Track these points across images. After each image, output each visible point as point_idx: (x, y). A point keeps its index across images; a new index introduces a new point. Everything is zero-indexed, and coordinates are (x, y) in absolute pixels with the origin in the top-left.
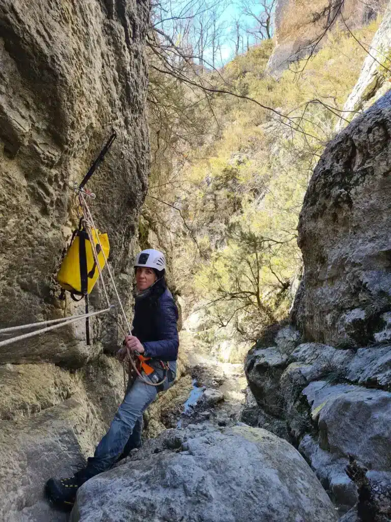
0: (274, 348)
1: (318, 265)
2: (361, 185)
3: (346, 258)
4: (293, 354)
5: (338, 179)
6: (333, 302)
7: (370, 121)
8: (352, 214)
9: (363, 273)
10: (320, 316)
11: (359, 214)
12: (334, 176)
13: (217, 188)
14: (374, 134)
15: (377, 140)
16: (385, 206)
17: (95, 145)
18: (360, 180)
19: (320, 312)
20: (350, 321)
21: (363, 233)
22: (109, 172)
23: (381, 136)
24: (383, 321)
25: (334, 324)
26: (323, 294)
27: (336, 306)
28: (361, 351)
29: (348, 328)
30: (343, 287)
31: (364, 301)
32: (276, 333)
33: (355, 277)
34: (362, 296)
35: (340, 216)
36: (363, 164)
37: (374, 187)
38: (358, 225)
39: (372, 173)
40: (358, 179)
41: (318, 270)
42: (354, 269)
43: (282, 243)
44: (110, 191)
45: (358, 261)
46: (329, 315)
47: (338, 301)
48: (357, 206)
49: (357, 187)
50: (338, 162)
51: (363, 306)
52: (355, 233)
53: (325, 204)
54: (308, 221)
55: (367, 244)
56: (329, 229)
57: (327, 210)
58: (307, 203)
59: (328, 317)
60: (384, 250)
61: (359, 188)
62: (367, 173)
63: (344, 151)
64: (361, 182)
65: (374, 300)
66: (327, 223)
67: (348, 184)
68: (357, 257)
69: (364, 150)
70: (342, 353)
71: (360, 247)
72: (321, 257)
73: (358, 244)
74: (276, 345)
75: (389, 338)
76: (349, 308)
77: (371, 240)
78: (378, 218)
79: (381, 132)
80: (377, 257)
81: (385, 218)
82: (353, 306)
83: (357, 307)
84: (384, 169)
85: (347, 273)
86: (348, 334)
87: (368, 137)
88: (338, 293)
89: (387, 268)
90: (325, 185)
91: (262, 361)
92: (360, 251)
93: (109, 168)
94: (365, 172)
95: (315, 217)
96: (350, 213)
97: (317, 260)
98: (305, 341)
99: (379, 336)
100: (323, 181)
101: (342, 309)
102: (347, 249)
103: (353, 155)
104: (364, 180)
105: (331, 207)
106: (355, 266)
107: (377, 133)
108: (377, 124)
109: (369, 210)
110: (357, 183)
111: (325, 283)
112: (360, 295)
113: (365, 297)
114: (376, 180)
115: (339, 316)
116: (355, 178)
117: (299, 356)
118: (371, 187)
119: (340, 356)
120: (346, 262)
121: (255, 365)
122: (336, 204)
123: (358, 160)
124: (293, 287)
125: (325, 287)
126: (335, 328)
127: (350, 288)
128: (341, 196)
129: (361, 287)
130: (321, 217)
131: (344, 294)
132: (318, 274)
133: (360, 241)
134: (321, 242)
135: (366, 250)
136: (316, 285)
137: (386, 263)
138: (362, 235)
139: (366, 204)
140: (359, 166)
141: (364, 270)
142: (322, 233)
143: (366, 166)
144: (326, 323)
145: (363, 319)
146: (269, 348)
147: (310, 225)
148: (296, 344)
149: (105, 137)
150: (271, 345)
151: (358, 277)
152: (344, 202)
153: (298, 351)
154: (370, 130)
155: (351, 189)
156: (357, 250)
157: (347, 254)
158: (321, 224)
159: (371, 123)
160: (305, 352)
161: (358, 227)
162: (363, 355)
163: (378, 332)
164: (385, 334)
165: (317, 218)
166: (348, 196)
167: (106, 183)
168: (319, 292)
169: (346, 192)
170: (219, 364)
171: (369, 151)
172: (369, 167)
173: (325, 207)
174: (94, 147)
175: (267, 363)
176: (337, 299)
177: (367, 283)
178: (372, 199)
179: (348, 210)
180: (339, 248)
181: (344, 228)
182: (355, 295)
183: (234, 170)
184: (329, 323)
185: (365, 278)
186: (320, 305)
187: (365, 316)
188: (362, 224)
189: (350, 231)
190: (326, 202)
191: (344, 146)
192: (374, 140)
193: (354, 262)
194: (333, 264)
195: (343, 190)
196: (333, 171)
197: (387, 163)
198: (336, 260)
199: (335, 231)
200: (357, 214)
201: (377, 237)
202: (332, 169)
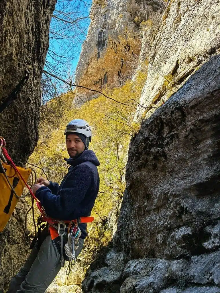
0: (106, 267)
1: (144, 201)
2: (171, 145)
3: (168, 192)
4: (126, 270)
5: (155, 143)
6: (162, 225)
7: (171, 107)
8: (168, 163)
9: (183, 201)
10: (151, 237)
11: (173, 162)
12: (151, 141)
13: (50, 164)
14: (175, 114)
15: (177, 118)
16: (188, 157)
17: (9, 81)
18: (170, 142)
19: (151, 234)
20: (180, 236)
21: (177, 174)
22: (15, 115)
23: (179, 116)
24: (207, 232)
25: (165, 241)
26: (151, 219)
27: (166, 228)
28: (195, 259)
29: (179, 242)
30: (169, 213)
31: (187, 220)
32: (105, 256)
33: (178, 204)
34: (185, 217)
35: (159, 165)
36: (170, 132)
37: (179, 145)
38: (173, 170)
39: (177, 137)
40: (168, 141)
41: (146, 204)
42: (176, 199)
43: (103, 192)
44: (11, 134)
45: (178, 193)
46: (159, 235)
47: (166, 223)
48: (171, 158)
49: (168, 146)
50: (153, 133)
51: (186, 224)
52: (171, 175)
53: (147, 159)
54: (135, 171)
55: (181, 181)
56: (151, 175)
57: (149, 163)
58: (132, 160)
59: (159, 237)
60: (193, 184)
61: (170, 147)
62: (174, 137)
63: (156, 126)
64: (171, 143)
65: (195, 219)
66: (149, 171)
67: (162, 144)
68: (177, 190)
69: (170, 124)
70: (178, 262)
71: (177, 184)
72: (147, 194)
73: (175, 182)
74: (107, 265)
75: (218, 245)
76: (176, 227)
77: (183, 179)
78: (185, 164)
79: (180, 113)
80: (190, 189)
81: (190, 164)
82: (179, 225)
83: (183, 226)
84: (185, 134)
85: (171, 202)
86: (180, 247)
87: (172, 116)
88: (166, 217)
89: (197, 196)
90: (145, 148)
91: (100, 279)
92: (177, 186)
93: (16, 110)
94: (172, 137)
95: (139, 168)
96: (166, 163)
97: (144, 198)
98: (133, 258)
99: (207, 245)
100: (144, 145)
101: (170, 229)
102: (167, 186)
103: (162, 128)
104: (173, 141)
105: (152, 160)
106: (176, 197)
107: (177, 114)
108: (176, 108)
109: (179, 160)
110: (168, 144)
111: (152, 212)
112: (183, 216)
113: (187, 218)
114: (180, 141)
115: (168, 234)
116: (166, 141)
117: (131, 270)
118: (178, 145)
119: (176, 265)
120: (169, 195)
121: (95, 284)
122: (156, 158)
123: (166, 130)
124: (111, 221)
125: (153, 215)
126: (166, 244)
127: (175, 213)
128: (159, 152)
129: (183, 211)
130: (144, 167)
131: (171, 218)
132: (146, 206)
133: (176, 180)
134: (146, 184)
135: (181, 185)
136: (144, 215)
137: (196, 193)
138: (177, 176)
139: (177, 156)
140: (167, 134)
141: (183, 199)
142: (146, 178)
143: (172, 133)
144: (157, 241)
145: (191, 233)
146: (102, 268)
147: (136, 174)
148: (126, 262)
149: (19, 76)
150: (103, 266)
151: (180, 204)
152: (161, 156)
153: (129, 267)
154: (172, 112)
155: (164, 148)
156: (175, 186)
157: (169, 189)
158: (144, 172)
159: (172, 108)
160: (135, 267)
161: (173, 171)
162: (197, 261)
163: (205, 242)
164: (213, 242)
165: (142, 169)
166: (163, 152)
167: (9, 126)
168: (148, 219)
169: (162, 150)
170: (58, 287)
171: (173, 124)
172: (174, 134)
173: (147, 161)
174: (7, 82)
175: (104, 281)
176: (165, 222)
177: (187, 207)
178: (179, 153)
179: (164, 161)
180: (161, 186)
181: (163, 173)
182: (179, 217)
183: (60, 154)
184: (160, 241)
185: (185, 204)
186: (150, 228)
187: (192, 231)
188: (175, 169)
189: (167, 174)
190: (147, 157)
191: (155, 123)
192: (176, 118)
193: (175, 194)
194: (158, 197)
195: (159, 148)
196: (150, 138)
197: (186, 130)
198: (161, 194)
199: (156, 176)
200: (171, 163)
201: (187, 176)
202: (149, 137)
